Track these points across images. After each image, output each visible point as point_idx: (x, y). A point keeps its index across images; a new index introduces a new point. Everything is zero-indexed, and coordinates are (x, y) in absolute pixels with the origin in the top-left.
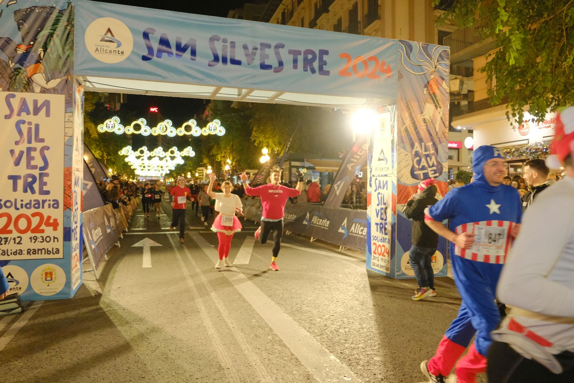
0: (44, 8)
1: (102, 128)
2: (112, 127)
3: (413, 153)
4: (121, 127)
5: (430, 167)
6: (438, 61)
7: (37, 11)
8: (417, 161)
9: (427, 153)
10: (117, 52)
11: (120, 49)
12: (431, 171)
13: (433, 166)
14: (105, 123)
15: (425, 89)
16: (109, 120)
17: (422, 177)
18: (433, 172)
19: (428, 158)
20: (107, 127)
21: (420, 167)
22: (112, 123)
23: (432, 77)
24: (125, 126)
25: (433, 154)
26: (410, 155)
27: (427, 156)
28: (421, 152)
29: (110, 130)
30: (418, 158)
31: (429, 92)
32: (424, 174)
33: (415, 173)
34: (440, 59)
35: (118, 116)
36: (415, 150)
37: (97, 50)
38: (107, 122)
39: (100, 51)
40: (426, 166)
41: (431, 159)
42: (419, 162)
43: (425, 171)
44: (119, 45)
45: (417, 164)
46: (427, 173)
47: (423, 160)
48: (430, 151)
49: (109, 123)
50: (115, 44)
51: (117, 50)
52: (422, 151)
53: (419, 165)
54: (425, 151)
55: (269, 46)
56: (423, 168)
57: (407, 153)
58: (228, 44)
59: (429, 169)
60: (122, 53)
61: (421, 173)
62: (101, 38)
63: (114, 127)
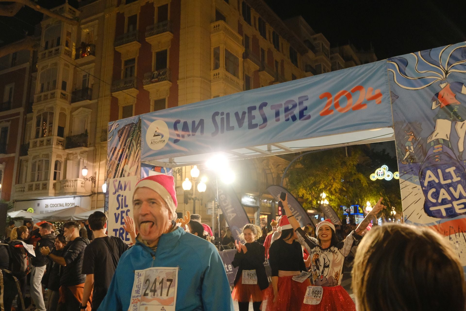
0: (129, 125)
1: (374, 177)
2: (382, 175)
3: (426, 184)
4: (390, 173)
5: (457, 200)
6: (449, 64)
7: (126, 128)
8: (433, 193)
9: (449, 181)
10: (161, 141)
11: (163, 139)
12: (458, 205)
13: (461, 197)
14: (376, 172)
15: (434, 103)
16: (379, 169)
17: (444, 214)
18: (463, 206)
19: (451, 189)
20: (378, 175)
21: (440, 201)
22: (382, 171)
23: (443, 86)
24: (393, 173)
25: (458, 182)
26: (419, 187)
27: (449, 185)
28: (437, 181)
29: (381, 178)
30: (434, 190)
31: (440, 106)
32: (446, 210)
33: (432, 209)
34: (452, 61)
35: (386, 165)
36: (427, 180)
37: (152, 143)
38: (378, 170)
39: (153, 143)
40: (449, 198)
41: (455, 190)
42: (436, 195)
43: (449, 206)
44: (163, 136)
45: (433, 197)
46: (453, 208)
47: (442, 191)
48: (452, 178)
49: (379, 171)
50: (161, 136)
51: (161, 140)
52: (439, 180)
53: (437, 199)
54: (444, 180)
55: (254, 108)
56: (444, 202)
57: (415, 185)
58: (225, 116)
59: (455, 203)
60: (164, 141)
61: (442, 208)
62: (153, 135)
63: (384, 174)
